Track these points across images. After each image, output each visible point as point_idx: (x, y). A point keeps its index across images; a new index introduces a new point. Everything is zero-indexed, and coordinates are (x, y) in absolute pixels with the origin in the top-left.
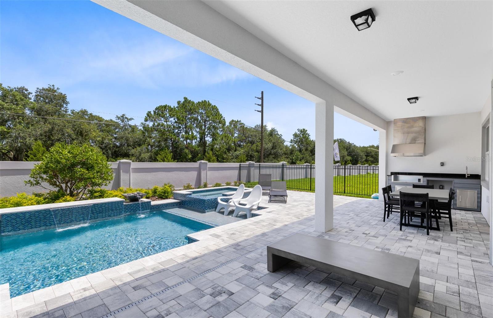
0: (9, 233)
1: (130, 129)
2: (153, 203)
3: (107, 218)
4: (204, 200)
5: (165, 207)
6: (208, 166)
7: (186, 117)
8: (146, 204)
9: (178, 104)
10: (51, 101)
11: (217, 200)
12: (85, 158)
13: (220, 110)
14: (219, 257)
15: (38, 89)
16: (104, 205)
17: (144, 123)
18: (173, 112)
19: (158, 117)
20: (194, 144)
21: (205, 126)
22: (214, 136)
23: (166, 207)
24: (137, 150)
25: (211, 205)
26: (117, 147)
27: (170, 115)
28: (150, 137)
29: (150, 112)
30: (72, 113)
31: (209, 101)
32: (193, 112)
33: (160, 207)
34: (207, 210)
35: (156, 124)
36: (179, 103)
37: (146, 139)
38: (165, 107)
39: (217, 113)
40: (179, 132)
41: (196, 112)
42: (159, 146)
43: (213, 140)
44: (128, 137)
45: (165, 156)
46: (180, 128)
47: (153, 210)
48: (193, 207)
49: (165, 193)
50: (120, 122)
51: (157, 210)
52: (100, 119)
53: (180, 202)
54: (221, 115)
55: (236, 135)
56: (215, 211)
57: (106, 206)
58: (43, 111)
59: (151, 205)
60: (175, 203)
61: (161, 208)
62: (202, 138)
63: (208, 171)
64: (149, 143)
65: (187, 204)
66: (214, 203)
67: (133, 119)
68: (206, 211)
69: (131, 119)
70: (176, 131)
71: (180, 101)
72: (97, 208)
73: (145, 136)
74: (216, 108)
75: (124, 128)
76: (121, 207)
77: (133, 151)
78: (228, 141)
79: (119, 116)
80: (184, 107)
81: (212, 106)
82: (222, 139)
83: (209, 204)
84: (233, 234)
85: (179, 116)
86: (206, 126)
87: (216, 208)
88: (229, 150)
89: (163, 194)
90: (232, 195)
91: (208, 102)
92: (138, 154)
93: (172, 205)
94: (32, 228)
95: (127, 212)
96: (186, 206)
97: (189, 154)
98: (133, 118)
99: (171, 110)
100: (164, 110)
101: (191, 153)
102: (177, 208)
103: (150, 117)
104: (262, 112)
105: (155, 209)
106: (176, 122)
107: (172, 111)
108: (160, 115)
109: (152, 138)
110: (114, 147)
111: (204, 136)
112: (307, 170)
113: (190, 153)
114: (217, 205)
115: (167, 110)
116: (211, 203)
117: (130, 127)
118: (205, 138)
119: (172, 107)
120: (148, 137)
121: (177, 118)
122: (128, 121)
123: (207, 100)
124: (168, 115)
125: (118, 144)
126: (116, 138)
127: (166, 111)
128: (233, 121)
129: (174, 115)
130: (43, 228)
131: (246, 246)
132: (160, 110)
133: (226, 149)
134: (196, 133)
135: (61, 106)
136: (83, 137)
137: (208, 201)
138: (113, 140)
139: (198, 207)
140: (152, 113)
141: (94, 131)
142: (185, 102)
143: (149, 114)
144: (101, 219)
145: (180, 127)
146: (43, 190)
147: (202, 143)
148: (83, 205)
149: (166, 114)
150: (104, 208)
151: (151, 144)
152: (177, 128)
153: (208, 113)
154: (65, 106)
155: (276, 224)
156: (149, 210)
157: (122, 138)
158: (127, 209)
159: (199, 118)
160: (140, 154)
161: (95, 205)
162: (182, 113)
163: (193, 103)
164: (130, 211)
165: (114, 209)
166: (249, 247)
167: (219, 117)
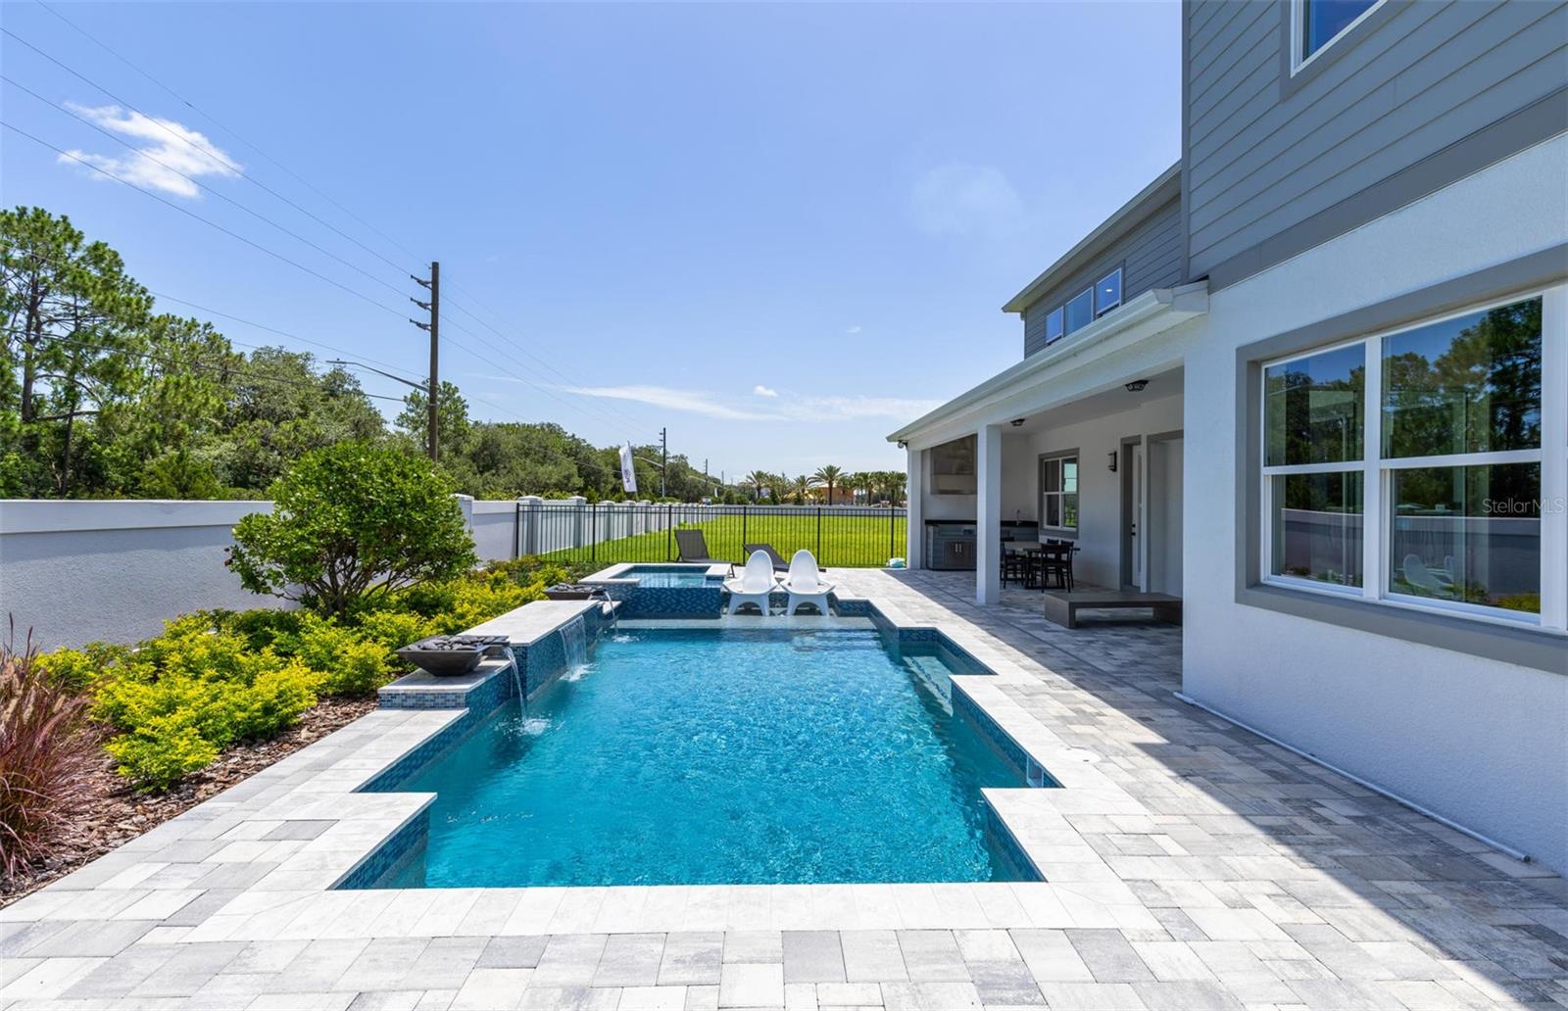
104: (434, 328)
112: (580, 516)
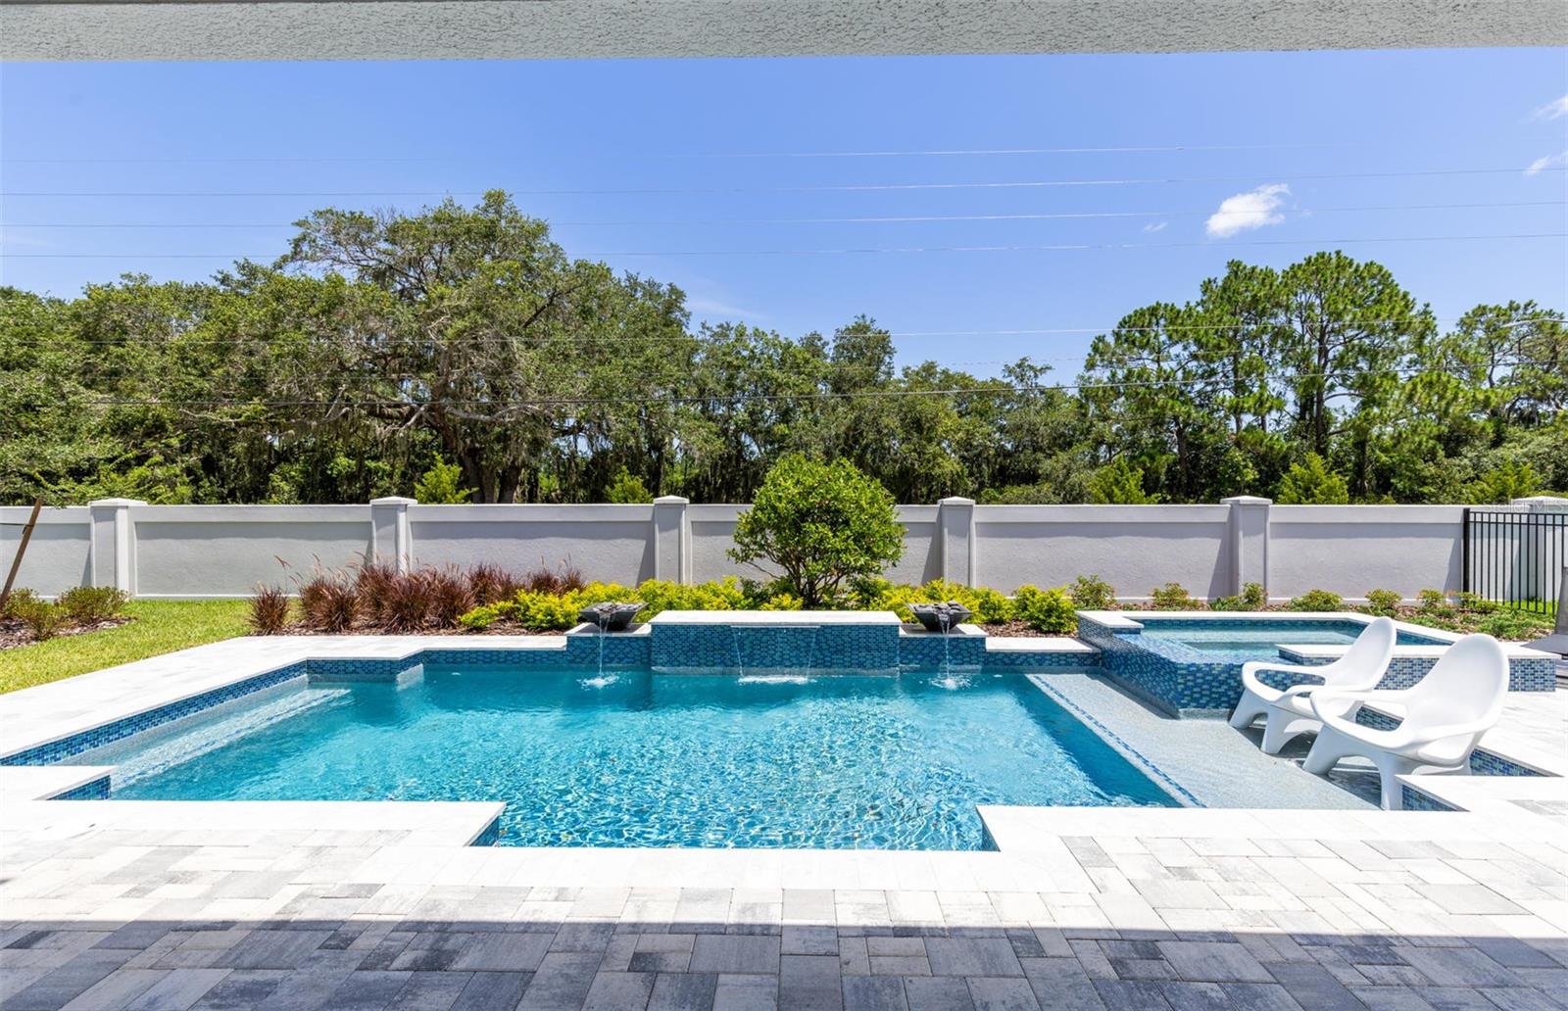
0: (664, 669)
1: (1042, 400)
2: (995, 644)
3: (854, 670)
4: (1173, 663)
5: (1036, 665)
6: (1271, 519)
7: (1236, 331)
8: (970, 645)
9: (1204, 293)
10: (862, 354)
11: (1240, 674)
12: (829, 497)
13: (1396, 278)
14: (998, 976)
15: (838, 330)
16: (846, 632)
17: (1087, 375)
18: (1182, 324)
19: (1129, 349)
20: (1272, 428)
21: (1323, 352)
22: (1368, 392)
23: (1040, 665)
24: (1057, 462)
25: (1210, 690)
26: (1008, 455)
27: (1170, 337)
28: (1105, 419)
29: (1101, 339)
30: (906, 375)
31: (1338, 253)
32: (1264, 308)
33: (1018, 662)
34: (1184, 706)
35: (1120, 374)
36: (1207, 287)
37: (1092, 425)
38: (1153, 311)
39: (1381, 293)
40: (1209, 388)
41: (1278, 305)
42: (1132, 445)
43: (1364, 405)
44: (1035, 425)
45: (1116, 479)
46: (1210, 376)
47: (991, 666)
48: (1138, 683)
49: (1049, 612)
50: (1015, 382)
51: (1007, 671)
52: (964, 381)
53: (1096, 654)
54: (1405, 295)
55: (1499, 373)
56: (1229, 719)
57: (854, 634)
58: (844, 380)
59: (985, 652)
60: (1075, 655)
61: (1021, 664)
62: (1311, 401)
63: (1272, 537)
64: (1103, 436)
65: (1118, 667)
66: (1222, 683)
67: (1050, 368)
68: (1181, 710)
69: (1043, 370)
70: (1197, 387)
71: (1212, 278)
72: (829, 636)
73: (1085, 415)
74: (1375, 270)
75: (1025, 400)
76: (891, 644)
77: (1046, 465)
78: (1443, 403)
79: (1012, 365)
80: (1229, 297)
81: (1356, 270)
82: (1410, 398)
83: (1196, 685)
84: (1183, 873)
85: (1202, 332)
86: (1327, 351)
87: (1233, 707)
88: (1454, 441)
89: (1041, 617)
90: (1330, 660)
91: (1334, 256)
92: (1062, 473)
93: (1062, 662)
94: (699, 665)
95: (910, 662)
96: (1114, 674)
97: (1246, 467)
98: (1050, 364)
99: (1174, 316)
100: (1150, 323)
101: (1256, 465)
102: (1084, 676)
103: (1102, 354)
105: (1000, 667)
106: (1194, 357)
107: (1180, 321)
108: (1133, 342)
109: (1109, 418)
110: (999, 456)
111: (1320, 395)
113: (1251, 465)
114: (1239, 695)
115: (1162, 322)
116: (1209, 683)
117: (1042, 392)
118: (1320, 401)
119: (1181, 306)
120: (1098, 416)
121: (1198, 342)
122: (1036, 376)
123: (1330, 249)
124: (1163, 338)
125: (1009, 446)
126: (1001, 429)
127: (1157, 324)
128: (1482, 310)
129: (1185, 335)
130: (719, 669)
131: (1194, 974)
132: (1134, 325)
133: (1439, 438)
134: (1280, 383)
135: (881, 361)
136: (921, 433)
137: (1193, 674)
138: (997, 435)
139: (1154, 687)
140: (1111, 340)
141: (947, 414)
142: (1232, 278)
143: (1098, 348)
144: (841, 670)
145: (1213, 373)
146: (756, 572)
147: (1313, 421)
148: (798, 624)
149: (1156, 337)
150: (846, 639)
151: (1108, 439)
152: (1202, 377)
153: (1335, 302)
154: (887, 359)
155: (1529, 905)
156: (979, 667)
157: (1019, 428)
158: (911, 653)
159: (1297, 326)
160: (1068, 473)
161: (825, 628)
162: (1220, 321)
163: (1268, 274)
164: (921, 660)
165: (874, 646)
166: (1203, 994)
167: (1393, 308)
